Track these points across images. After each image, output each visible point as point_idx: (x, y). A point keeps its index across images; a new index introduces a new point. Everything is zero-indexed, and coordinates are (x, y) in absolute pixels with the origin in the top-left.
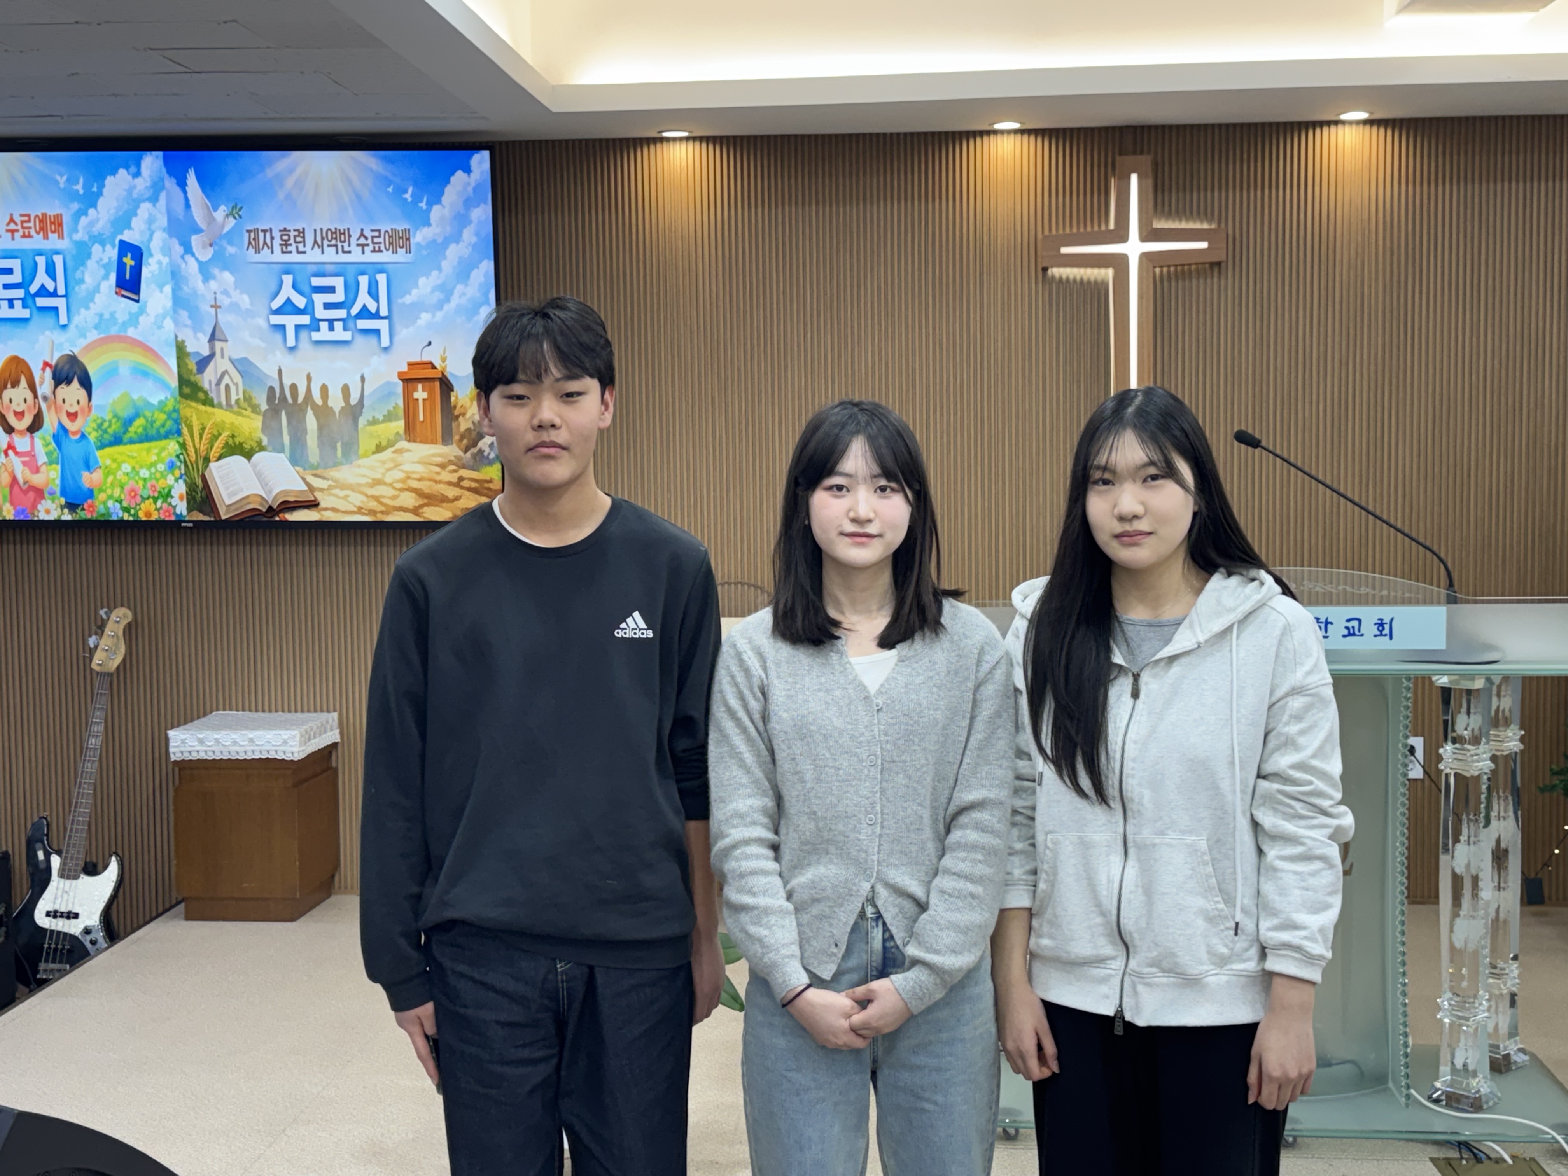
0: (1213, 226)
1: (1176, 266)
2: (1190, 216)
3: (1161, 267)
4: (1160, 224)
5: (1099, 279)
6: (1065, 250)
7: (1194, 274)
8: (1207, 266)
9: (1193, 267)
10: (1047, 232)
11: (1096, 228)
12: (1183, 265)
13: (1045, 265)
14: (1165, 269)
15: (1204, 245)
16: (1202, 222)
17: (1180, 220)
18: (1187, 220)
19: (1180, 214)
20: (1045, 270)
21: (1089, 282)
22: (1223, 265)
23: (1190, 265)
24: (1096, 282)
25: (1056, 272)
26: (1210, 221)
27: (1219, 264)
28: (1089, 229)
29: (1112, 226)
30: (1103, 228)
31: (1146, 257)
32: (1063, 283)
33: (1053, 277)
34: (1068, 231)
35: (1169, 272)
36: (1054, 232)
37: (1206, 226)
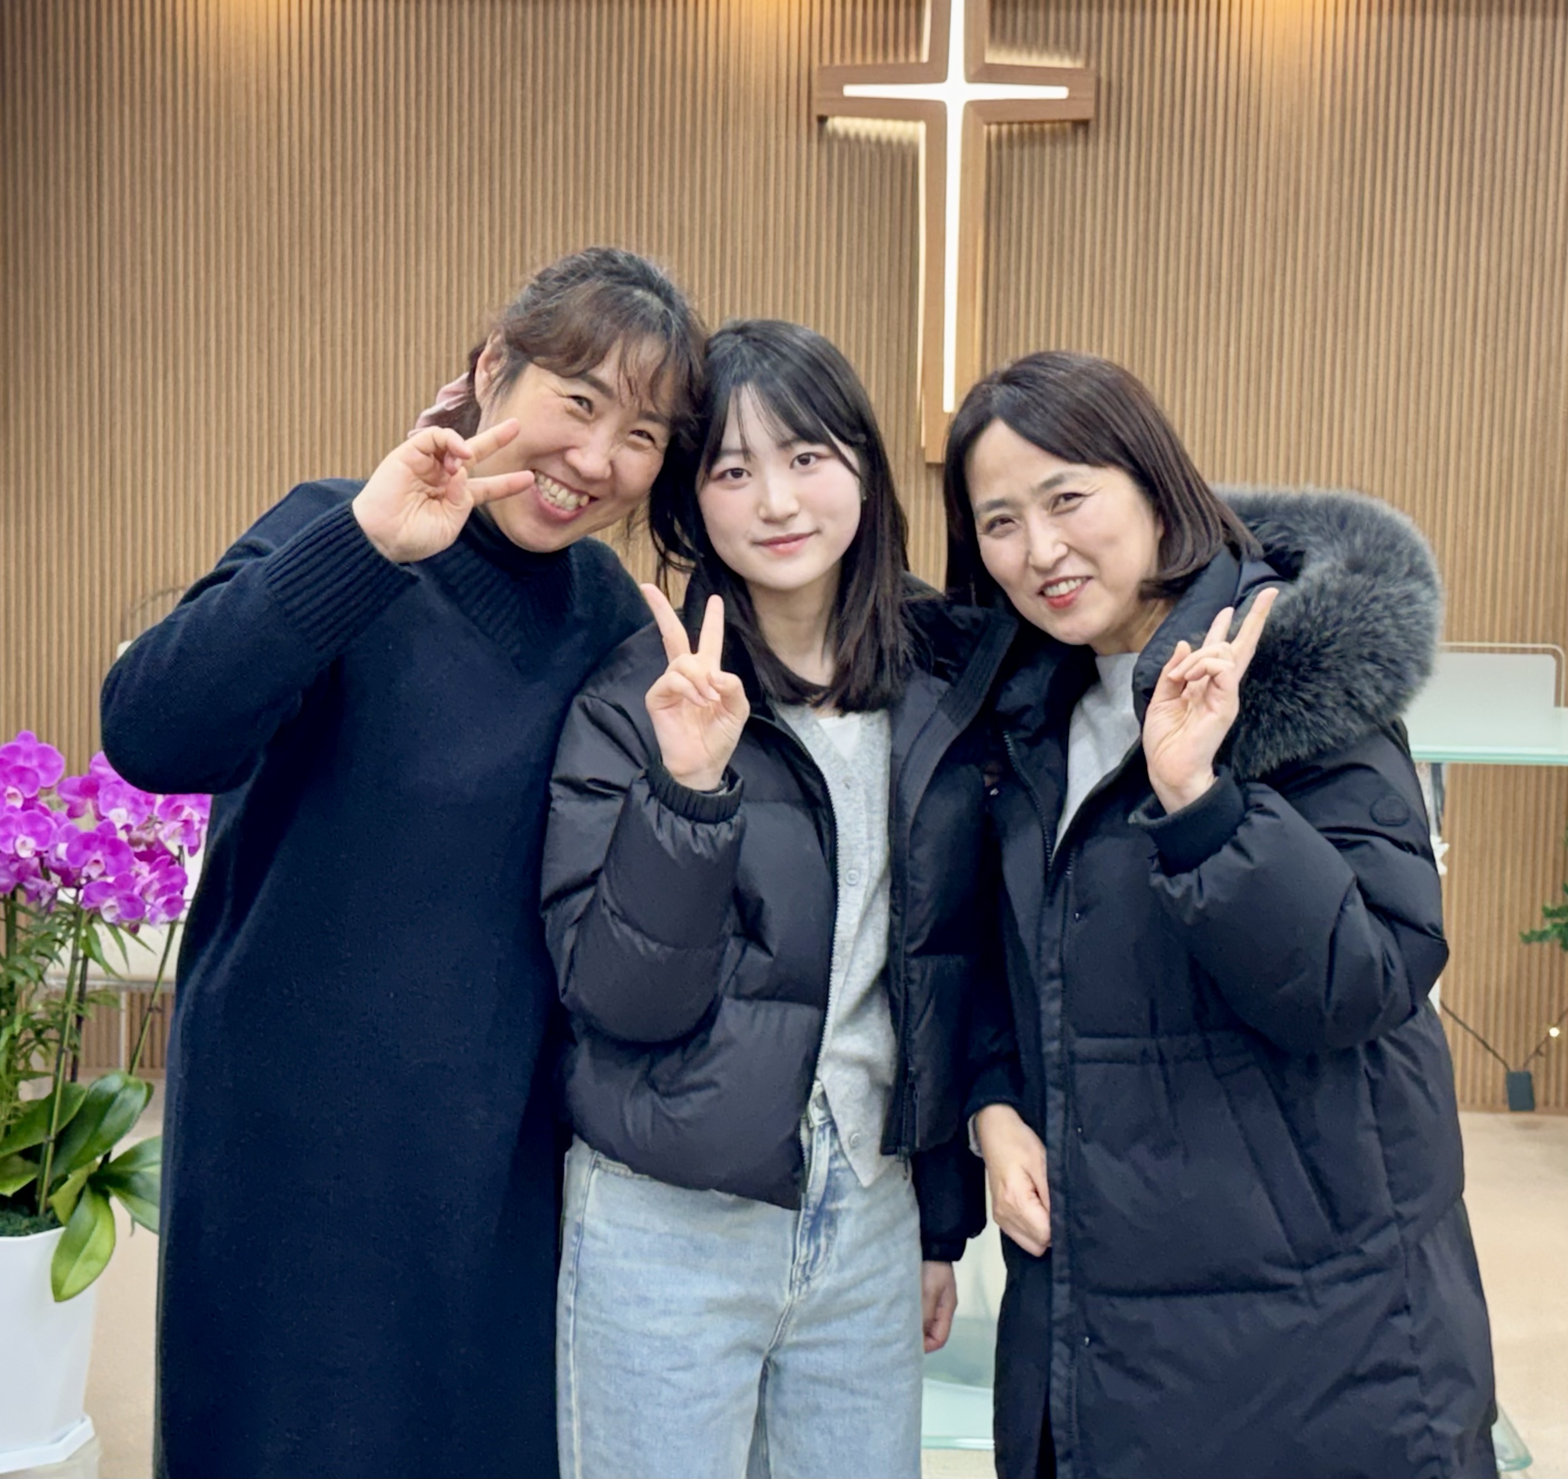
0: (1079, 64)
1: (1021, 123)
2: (1044, 48)
3: (999, 124)
4: (995, 57)
5: (905, 140)
6: (851, 91)
7: (1048, 139)
8: (1068, 126)
9: (1047, 127)
10: (826, 61)
11: (902, 59)
12: (1031, 123)
13: (823, 112)
14: (1005, 128)
15: (1060, 93)
16: (1062, 57)
17: (1030, 53)
18: (1041, 53)
19: (1030, 43)
20: (822, 120)
21: (890, 143)
22: (1092, 125)
23: (1042, 122)
24: (900, 143)
25: (838, 124)
26: (1075, 55)
27: (1085, 123)
28: (891, 59)
29: (925, 57)
30: (912, 58)
31: (977, 109)
32: (849, 142)
33: (835, 132)
34: (858, 61)
35: (1010, 133)
36: (837, 62)
37: (1067, 63)
